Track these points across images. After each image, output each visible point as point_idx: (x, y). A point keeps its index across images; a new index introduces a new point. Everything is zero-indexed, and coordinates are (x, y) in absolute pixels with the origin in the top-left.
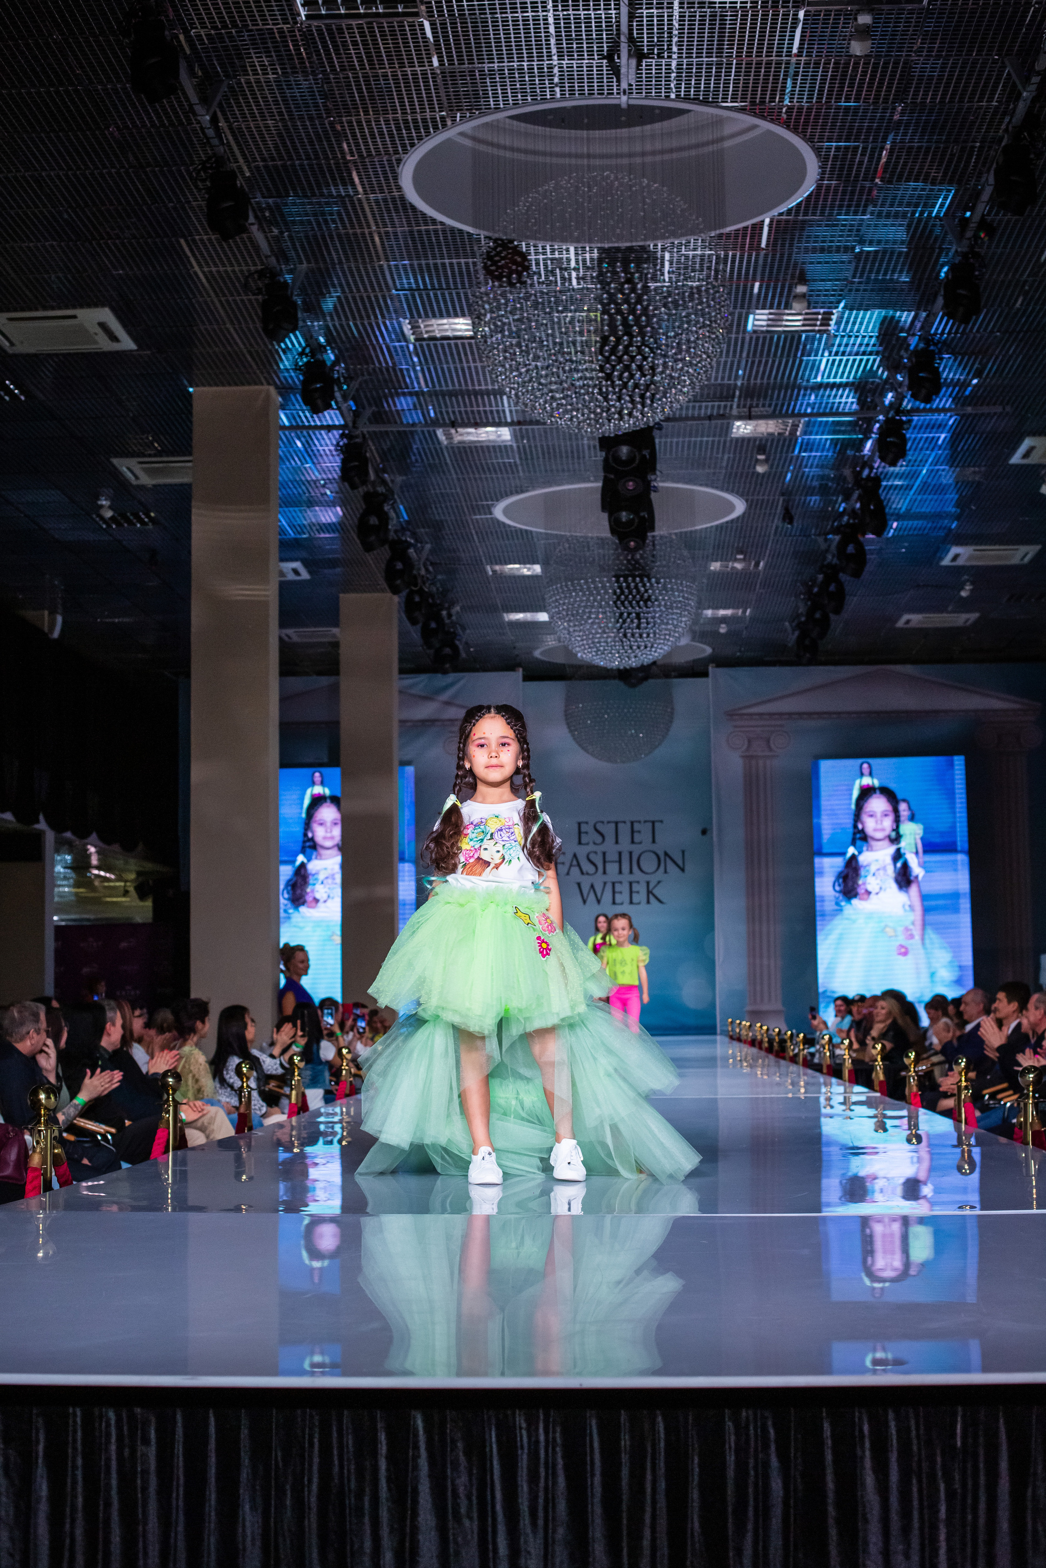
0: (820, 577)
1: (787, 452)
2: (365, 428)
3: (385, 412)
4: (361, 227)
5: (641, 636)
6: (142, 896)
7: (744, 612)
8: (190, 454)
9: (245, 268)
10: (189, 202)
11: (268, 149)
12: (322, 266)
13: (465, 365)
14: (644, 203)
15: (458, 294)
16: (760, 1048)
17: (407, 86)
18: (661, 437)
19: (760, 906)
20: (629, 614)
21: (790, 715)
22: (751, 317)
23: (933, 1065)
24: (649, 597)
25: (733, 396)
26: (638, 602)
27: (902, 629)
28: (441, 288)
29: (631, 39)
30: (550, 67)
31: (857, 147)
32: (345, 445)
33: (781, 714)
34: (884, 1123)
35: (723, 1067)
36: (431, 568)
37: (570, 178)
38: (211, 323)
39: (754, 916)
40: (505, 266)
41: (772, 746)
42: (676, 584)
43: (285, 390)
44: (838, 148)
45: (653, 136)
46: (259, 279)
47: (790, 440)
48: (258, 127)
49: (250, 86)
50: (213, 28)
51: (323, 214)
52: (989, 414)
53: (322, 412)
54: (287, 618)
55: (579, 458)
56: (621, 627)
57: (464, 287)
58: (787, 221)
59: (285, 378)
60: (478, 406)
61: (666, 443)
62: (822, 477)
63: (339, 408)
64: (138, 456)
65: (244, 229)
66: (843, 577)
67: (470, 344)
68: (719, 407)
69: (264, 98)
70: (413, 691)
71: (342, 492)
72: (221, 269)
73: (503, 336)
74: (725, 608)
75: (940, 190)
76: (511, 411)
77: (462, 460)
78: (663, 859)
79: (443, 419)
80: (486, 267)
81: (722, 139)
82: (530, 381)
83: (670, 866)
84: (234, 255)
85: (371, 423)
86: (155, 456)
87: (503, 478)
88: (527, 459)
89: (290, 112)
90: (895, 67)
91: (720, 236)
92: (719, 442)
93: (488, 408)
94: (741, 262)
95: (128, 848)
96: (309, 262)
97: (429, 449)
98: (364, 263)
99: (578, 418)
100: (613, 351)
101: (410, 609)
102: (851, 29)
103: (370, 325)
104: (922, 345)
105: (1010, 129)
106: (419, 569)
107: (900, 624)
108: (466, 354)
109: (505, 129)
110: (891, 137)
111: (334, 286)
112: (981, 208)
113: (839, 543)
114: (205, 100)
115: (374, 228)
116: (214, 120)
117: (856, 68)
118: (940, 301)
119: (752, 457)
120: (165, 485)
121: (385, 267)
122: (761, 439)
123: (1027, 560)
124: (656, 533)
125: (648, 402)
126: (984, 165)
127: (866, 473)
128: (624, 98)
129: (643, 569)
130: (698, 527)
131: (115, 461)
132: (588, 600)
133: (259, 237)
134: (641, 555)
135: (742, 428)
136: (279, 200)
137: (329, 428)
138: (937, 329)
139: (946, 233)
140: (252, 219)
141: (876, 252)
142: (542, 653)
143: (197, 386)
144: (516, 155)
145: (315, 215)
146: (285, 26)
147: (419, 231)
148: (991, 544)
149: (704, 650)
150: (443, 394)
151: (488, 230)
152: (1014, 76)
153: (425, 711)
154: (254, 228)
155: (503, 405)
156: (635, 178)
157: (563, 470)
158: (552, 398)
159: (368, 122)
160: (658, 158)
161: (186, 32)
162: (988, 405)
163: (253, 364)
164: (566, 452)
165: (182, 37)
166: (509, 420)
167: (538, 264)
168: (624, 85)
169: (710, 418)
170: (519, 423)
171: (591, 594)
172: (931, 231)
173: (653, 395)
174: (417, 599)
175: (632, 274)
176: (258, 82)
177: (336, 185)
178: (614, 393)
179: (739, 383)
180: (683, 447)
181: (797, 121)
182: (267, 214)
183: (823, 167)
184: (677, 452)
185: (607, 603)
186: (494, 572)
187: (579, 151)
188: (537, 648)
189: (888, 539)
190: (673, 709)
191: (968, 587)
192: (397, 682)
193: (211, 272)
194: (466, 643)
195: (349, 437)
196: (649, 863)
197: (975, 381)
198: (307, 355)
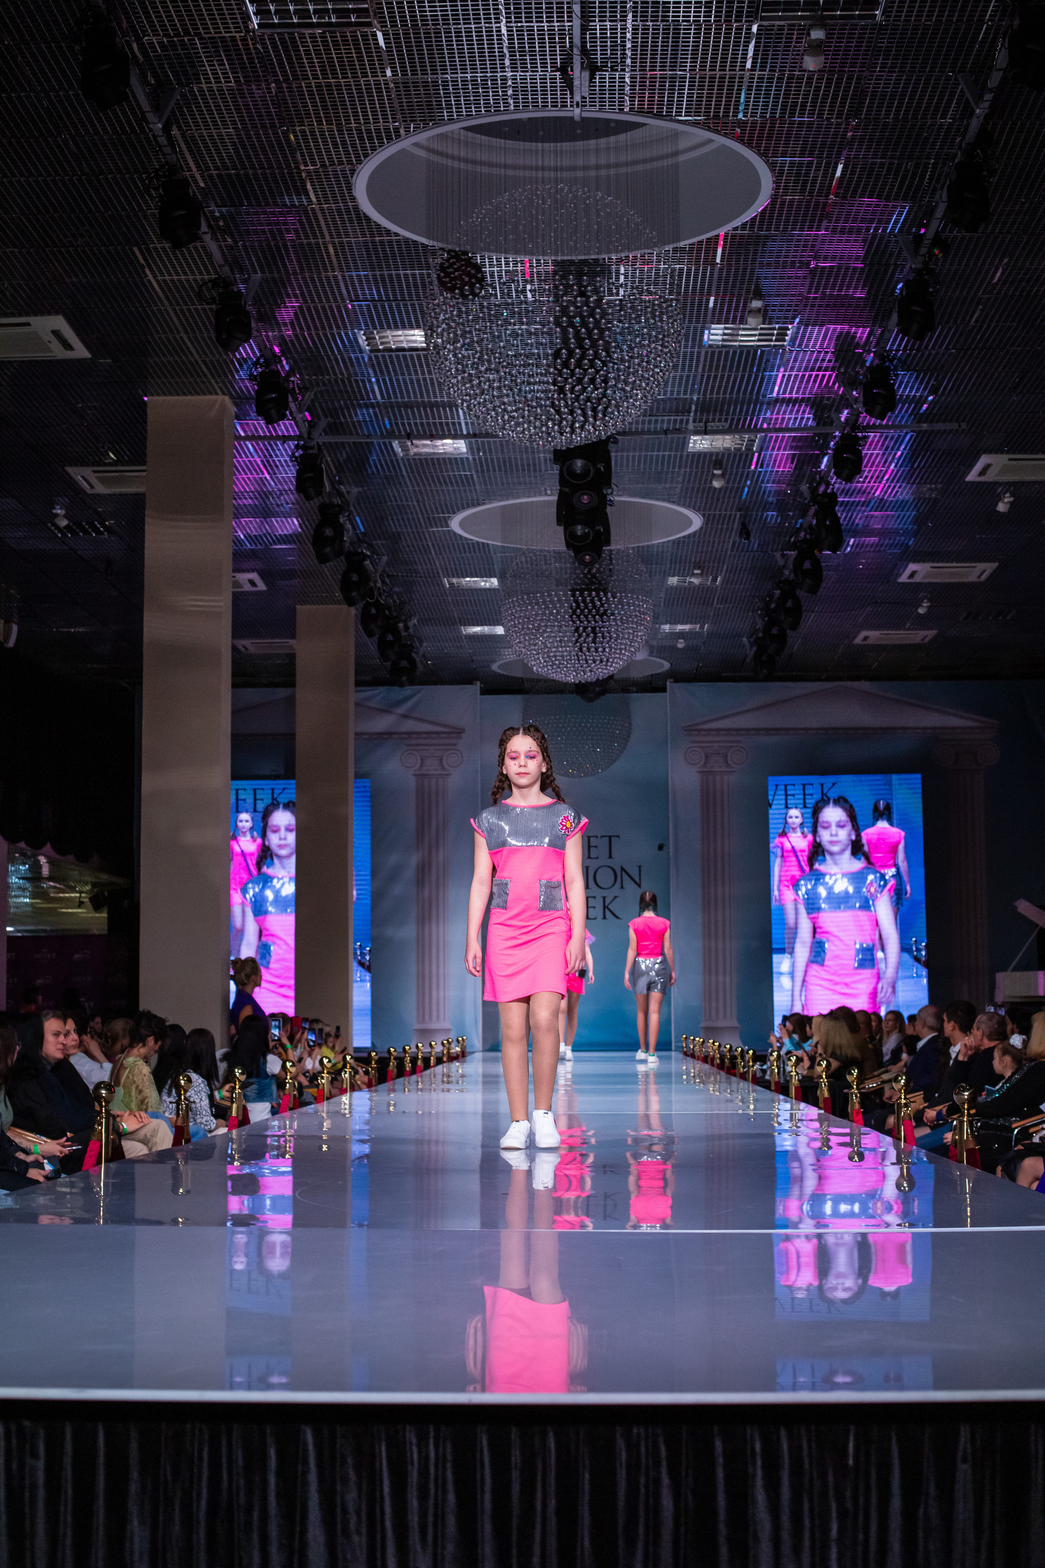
0: (778, 592)
1: (744, 467)
2: (320, 438)
3: (341, 423)
4: (315, 237)
5: (596, 650)
6: (97, 907)
7: (702, 627)
8: (145, 464)
9: (198, 277)
10: (141, 209)
11: (221, 159)
12: (276, 276)
13: (421, 377)
14: (598, 215)
15: (413, 305)
16: (713, 1065)
17: (361, 97)
18: (617, 451)
19: (716, 921)
20: (585, 628)
21: (748, 730)
22: (706, 332)
23: (883, 1082)
24: (606, 611)
25: (689, 412)
26: (594, 616)
27: (860, 645)
28: (396, 300)
29: (584, 51)
30: (504, 79)
31: (810, 164)
32: (301, 456)
33: (738, 730)
34: (828, 1140)
35: (676, 1083)
36: (387, 580)
37: (524, 191)
38: (165, 332)
39: (710, 932)
40: (460, 278)
41: (730, 762)
42: (632, 598)
43: (239, 399)
44: (792, 164)
45: (608, 149)
46: (213, 288)
47: (747, 455)
48: (211, 136)
49: (203, 95)
50: (165, 35)
51: (277, 224)
52: (945, 431)
53: (277, 422)
54: (240, 628)
55: (535, 470)
56: (577, 641)
57: (418, 299)
58: (742, 236)
59: (240, 388)
60: (434, 418)
61: (622, 457)
62: (778, 493)
63: (294, 419)
64: (93, 465)
65: (197, 238)
66: (800, 593)
67: (426, 356)
68: (675, 421)
69: (217, 106)
70: (371, 704)
71: (298, 503)
72: (175, 278)
73: (455, 348)
74: (682, 623)
75: (895, 207)
76: (466, 424)
77: (419, 473)
78: (620, 874)
79: (399, 431)
80: (439, 278)
81: (676, 154)
82: (482, 393)
83: (627, 882)
84: (188, 264)
85: (326, 434)
86: (110, 464)
87: (460, 491)
88: (483, 471)
89: (242, 121)
90: (849, 83)
91: (675, 250)
92: (675, 456)
93: (444, 421)
94: (696, 276)
95: (83, 858)
96: (263, 272)
97: (385, 460)
98: (319, 273)
99: (529, 431)
100: (566, 365)
101: (366, 619)
102: (804, 44)
103: (325, 335)
104: (877, 362)
105: (964, 145)
106: (375, 582)
107: (858, 640)
108: (421, 366)
109: (459, 140)
110: (845, 152)
111: (289, 296)
112: (934, 225)
113: (795, 559)
114: (157, 108)
115: (328, 238)
116: (167, 129)
117: (809, 84)
118: (895, 317)
119: (708, 472)
120: (120, 495)
121: (340, 277)
122: (717, 454)
123: (984, 577)
124: (612, 547)
125: (600, 415)
126: (938, 183)
127: (822, 489)
128: (577, 111)
129: (600, 582)
130: (655, 542)
131: (70, 470)
132: (544, 614)
133: (213, 246)
134: (598, 570)
135: (699, 443)
136: (232, 209)
137: (285, 439)
138: (892, 345)
139: (901, 250)
140: (204, 228)
141: (831, 267)
142: (499, 667)
143: (152, 395)
144: (470, 167)
145: (269, 224)
146: (237, 35)
147: (373, 242)
148: (947, 562)
149: (662, 665)
150: (399, 405)
151: (442, 242)
152: (968, 95)
153: (382, 723)
154: (207, 238)
155: (459, 418)
156: (589, 191)
157: (520, 484)
158: (505, 410)
159: (322, 132)
160: (612, 171)
161: (139, 40)
162: (944, 421)
163: (208, 373)
164: (523, 465)
165: (135, 46)
166: (465, 432)
167: (492, 276)
168: (577, 98)
169: (666, 432)
170: (475, 435)
171: (547, 608)
172: (886, 247)
173: (606, 408)
174: (373, 611)
175: (586, 287)
176: (211, 90)
177: (289, 195)
178: (566, 406)
179: (695, 398)
180: (639, 462)
181: (752, 134)
182: (221, 224)
183: (777, 183)
184: (633, 465)
185: (563, 617)
186: (451, 584)
187: (534, 163)
188: (495, 661)
189: (845, 555)
190: (630, 724)
191: (926, 604)
192: (354, 695)
193: (165, 281)
194: (424, 656)
195: (305, 448)
196: (605, 877)
197: (930, 398)
198: (261, 366)
